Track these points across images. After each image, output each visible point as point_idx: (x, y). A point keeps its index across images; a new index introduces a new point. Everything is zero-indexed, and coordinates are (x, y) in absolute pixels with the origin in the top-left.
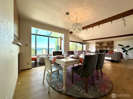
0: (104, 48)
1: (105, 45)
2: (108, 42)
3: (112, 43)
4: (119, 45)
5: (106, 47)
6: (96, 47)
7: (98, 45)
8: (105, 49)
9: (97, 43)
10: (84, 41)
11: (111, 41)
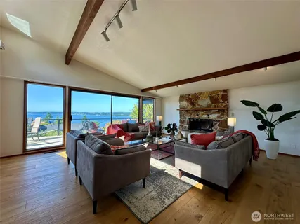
0: (201, 113)
1: (204, 102)
2: (213, 92)
3: (225, 95)
4: (244, 102)
5: (208, 110)
6: (182, 109)
7: (185, 103)
8: (205, 116)
9: (182, 98)
10: (143, 91)
11: (220, 91)
